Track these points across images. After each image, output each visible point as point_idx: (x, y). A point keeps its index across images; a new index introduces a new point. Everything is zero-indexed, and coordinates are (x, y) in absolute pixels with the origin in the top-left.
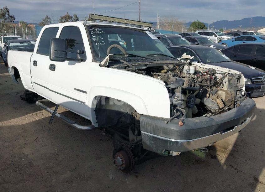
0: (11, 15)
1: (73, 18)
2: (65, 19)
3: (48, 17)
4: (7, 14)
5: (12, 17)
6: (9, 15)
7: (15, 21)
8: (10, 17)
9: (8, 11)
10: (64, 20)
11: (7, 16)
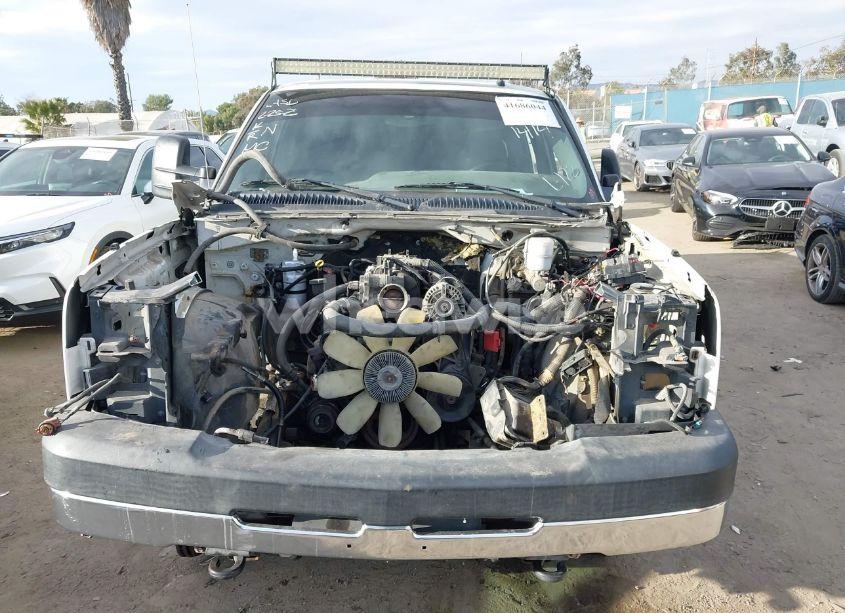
0: (582, 66)
1: (774, 56)
2: (745, 63)
3: (687, 60)
4: (575, 63)
5: (586, 72)
6: (577, 67)
7: (592, 82)
8: (579, 74)
9: (578, 57)
10: (742, 66)
11: (573, 69)
